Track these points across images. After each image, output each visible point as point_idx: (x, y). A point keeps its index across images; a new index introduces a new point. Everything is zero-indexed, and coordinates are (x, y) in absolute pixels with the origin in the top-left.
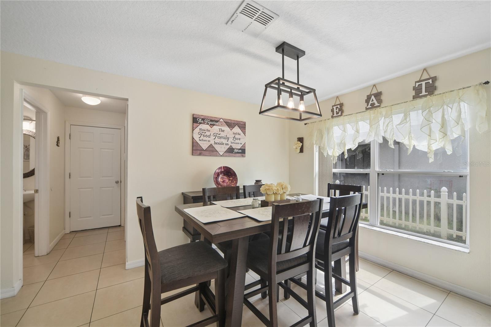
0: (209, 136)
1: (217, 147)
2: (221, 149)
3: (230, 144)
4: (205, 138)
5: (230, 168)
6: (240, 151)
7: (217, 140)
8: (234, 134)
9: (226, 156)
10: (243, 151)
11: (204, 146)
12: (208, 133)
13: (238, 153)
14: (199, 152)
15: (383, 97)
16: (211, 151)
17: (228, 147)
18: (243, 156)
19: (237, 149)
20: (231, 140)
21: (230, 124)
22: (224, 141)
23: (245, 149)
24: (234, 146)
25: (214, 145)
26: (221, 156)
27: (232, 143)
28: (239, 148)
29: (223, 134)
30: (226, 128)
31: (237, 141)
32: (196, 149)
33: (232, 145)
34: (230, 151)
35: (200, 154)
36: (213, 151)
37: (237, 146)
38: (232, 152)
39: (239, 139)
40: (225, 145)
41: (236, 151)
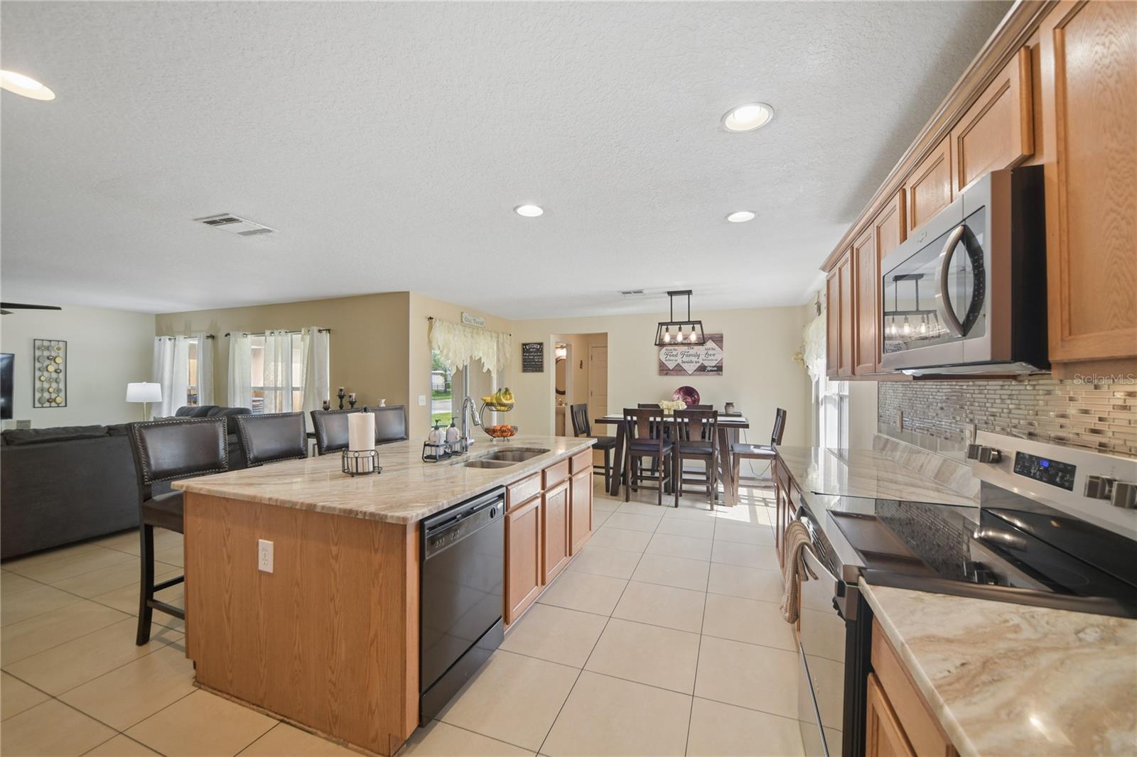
0: (676, 356)
1: (685, 366)
2: (690, 368)
3: (701, 361)
4: (672, 358)
5: (691, 388)
6: (715, 369)
7: (685, 359)
8: (706, 349)
9: (697, 375)
10: (719, 369)
11: (671, 365)
12: (674, 353)
13: (711, 371)
14: (665, 372)
16: (679, 370)
17: (698, 365)
18: (719, 374)
19: (711, 367)
20: (702, 357)
21: (703, 339)
22: (694, 359)
23: (722, 367)
24: (706, 364)
25: (681, 364)
26: (691, 375)
27: (703, 360)
28: (714, 365)
29: (692, 352)
31: (710, 358)
32: (663, 370)
33: (704, 362)
34: (702, 369)
35: (666, 374)
36: (680, 370)
37: (710, 363)
38: (704, 371)
39: (714, 355)
40: (694, 364)
41: (709, 369)
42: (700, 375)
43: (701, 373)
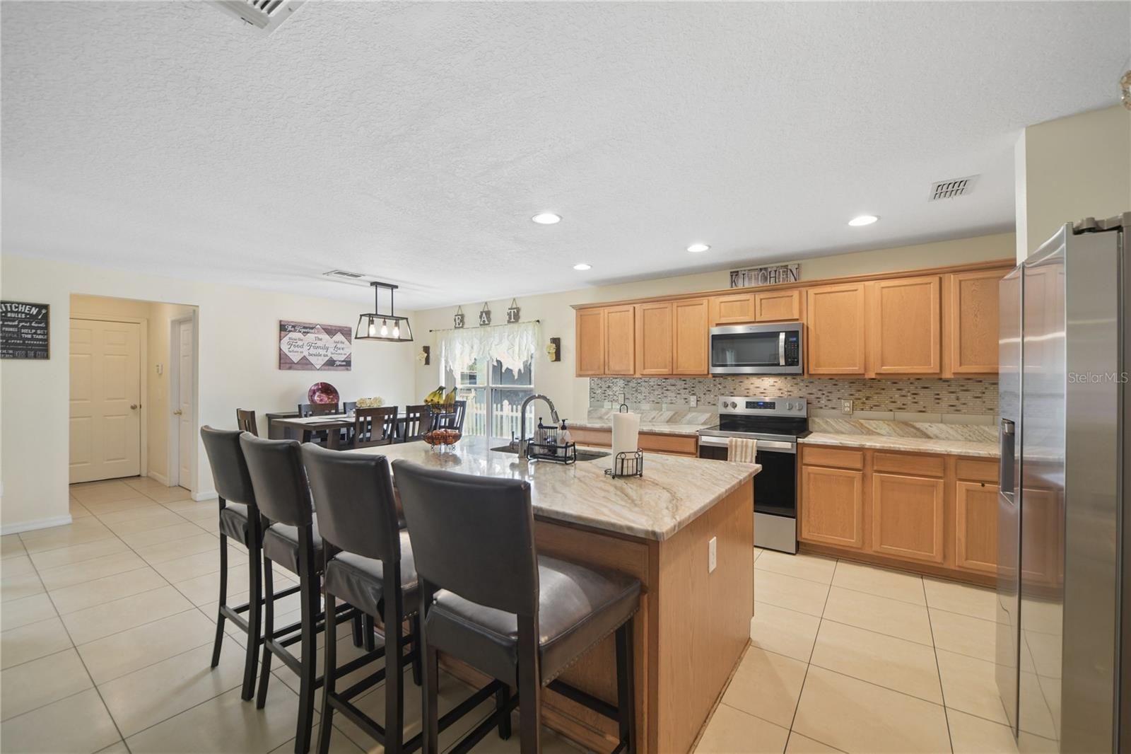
0: (302, 347)
1: (312, 359)
2: (318, 362)
3: (330, 355)
4: (296, 349)
5: (330, 385)
6: (344, 363)
7: (313, 351)
8: (335, 342)
9: (325, 370)
10: (347, 364)
11: (295, 358)
12: (300, 343)
13: (340, 365)
14: (288, 366)
15: (492, 316)
16: (305, 364)
17: (327, 358)
18: (347, 370)
19: (340, 361)
20: (331, 350)
21: (330, 331)
22: (322, 352)
23: (350, 361)
24: (335, 358)
25: (308, 357)
26: (318, 370)
27: (332, 354)
28: (343, 359)
29: (320, 344)
30: (325, 337)
31: (339, 351)
32: (284, 362)
33: (333, 356)
34: (331, 363)
35: (290, 368)
36: (307, 364)
37: (339, 358)
38: (333, 366)
39: (343, 349)
40: (322, 357)
41: (338, 363)
42: (328, 370)
43: (330, 367)
